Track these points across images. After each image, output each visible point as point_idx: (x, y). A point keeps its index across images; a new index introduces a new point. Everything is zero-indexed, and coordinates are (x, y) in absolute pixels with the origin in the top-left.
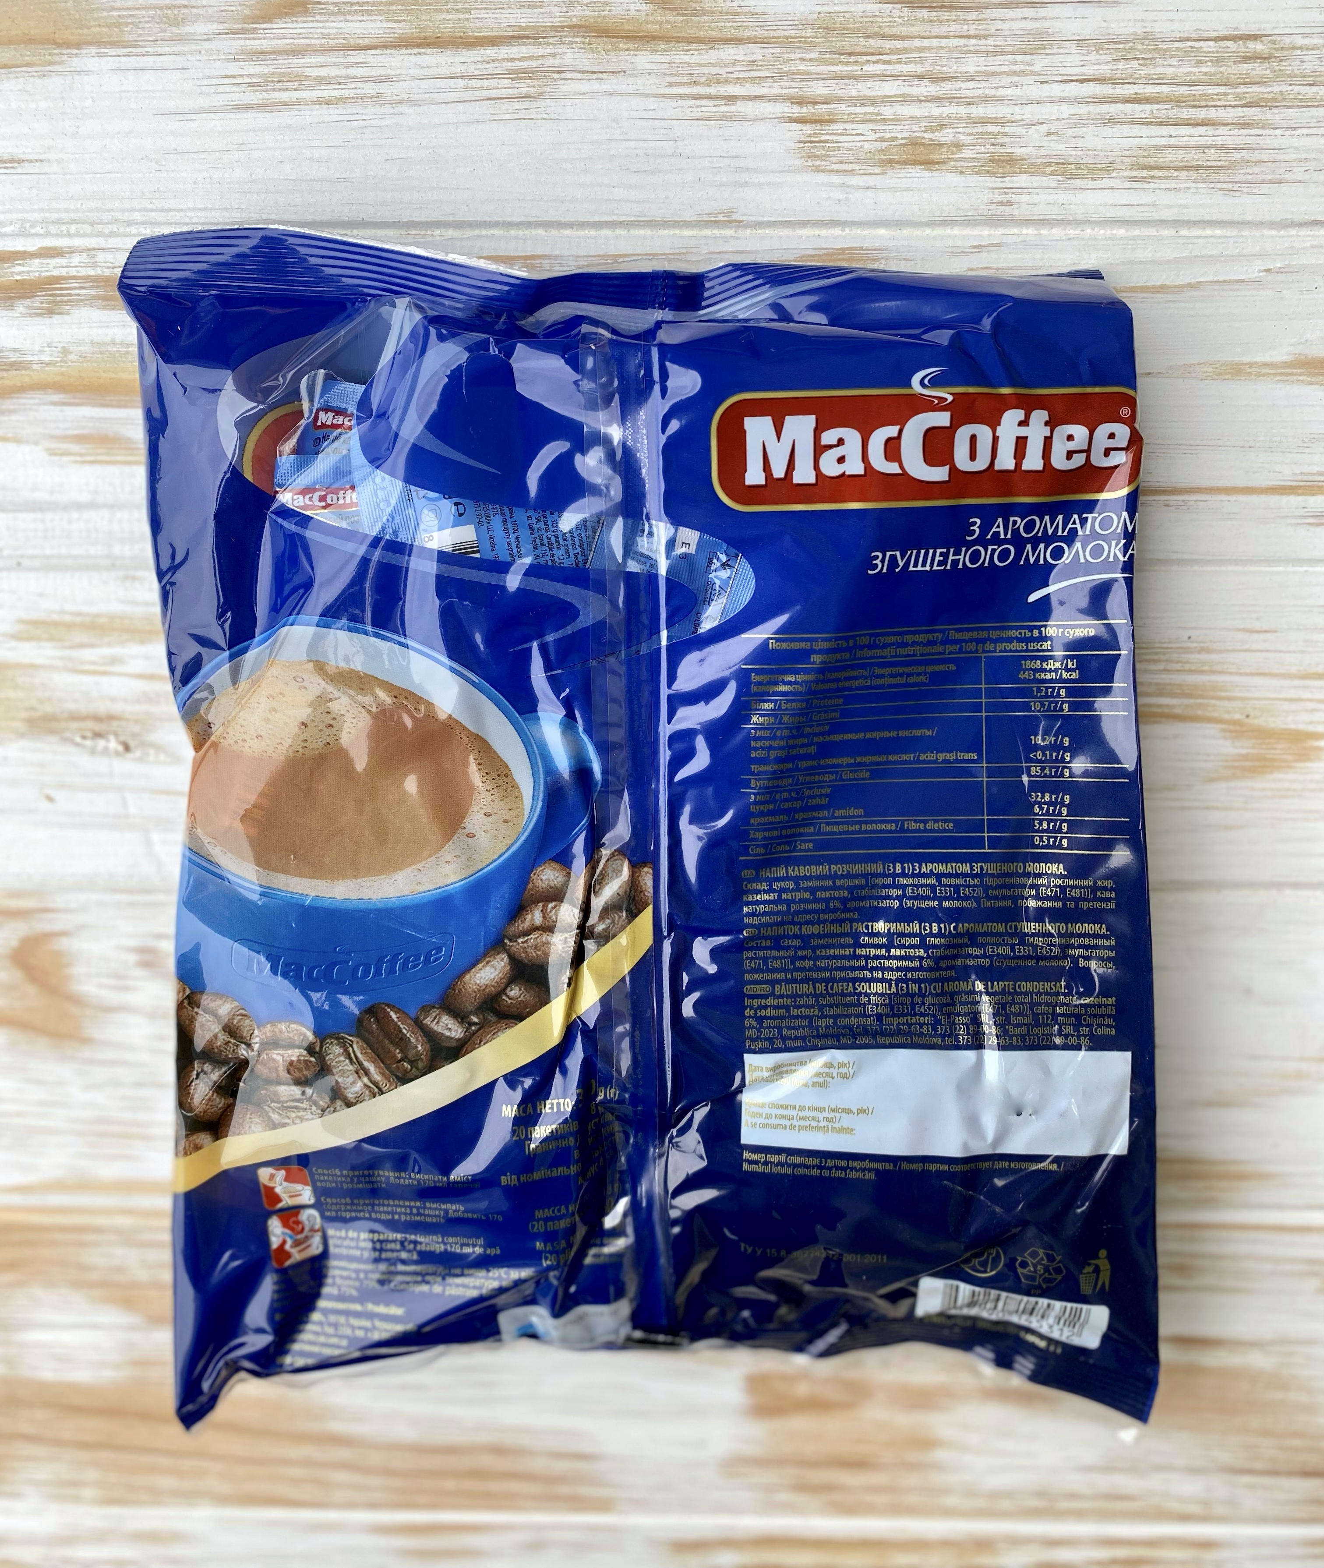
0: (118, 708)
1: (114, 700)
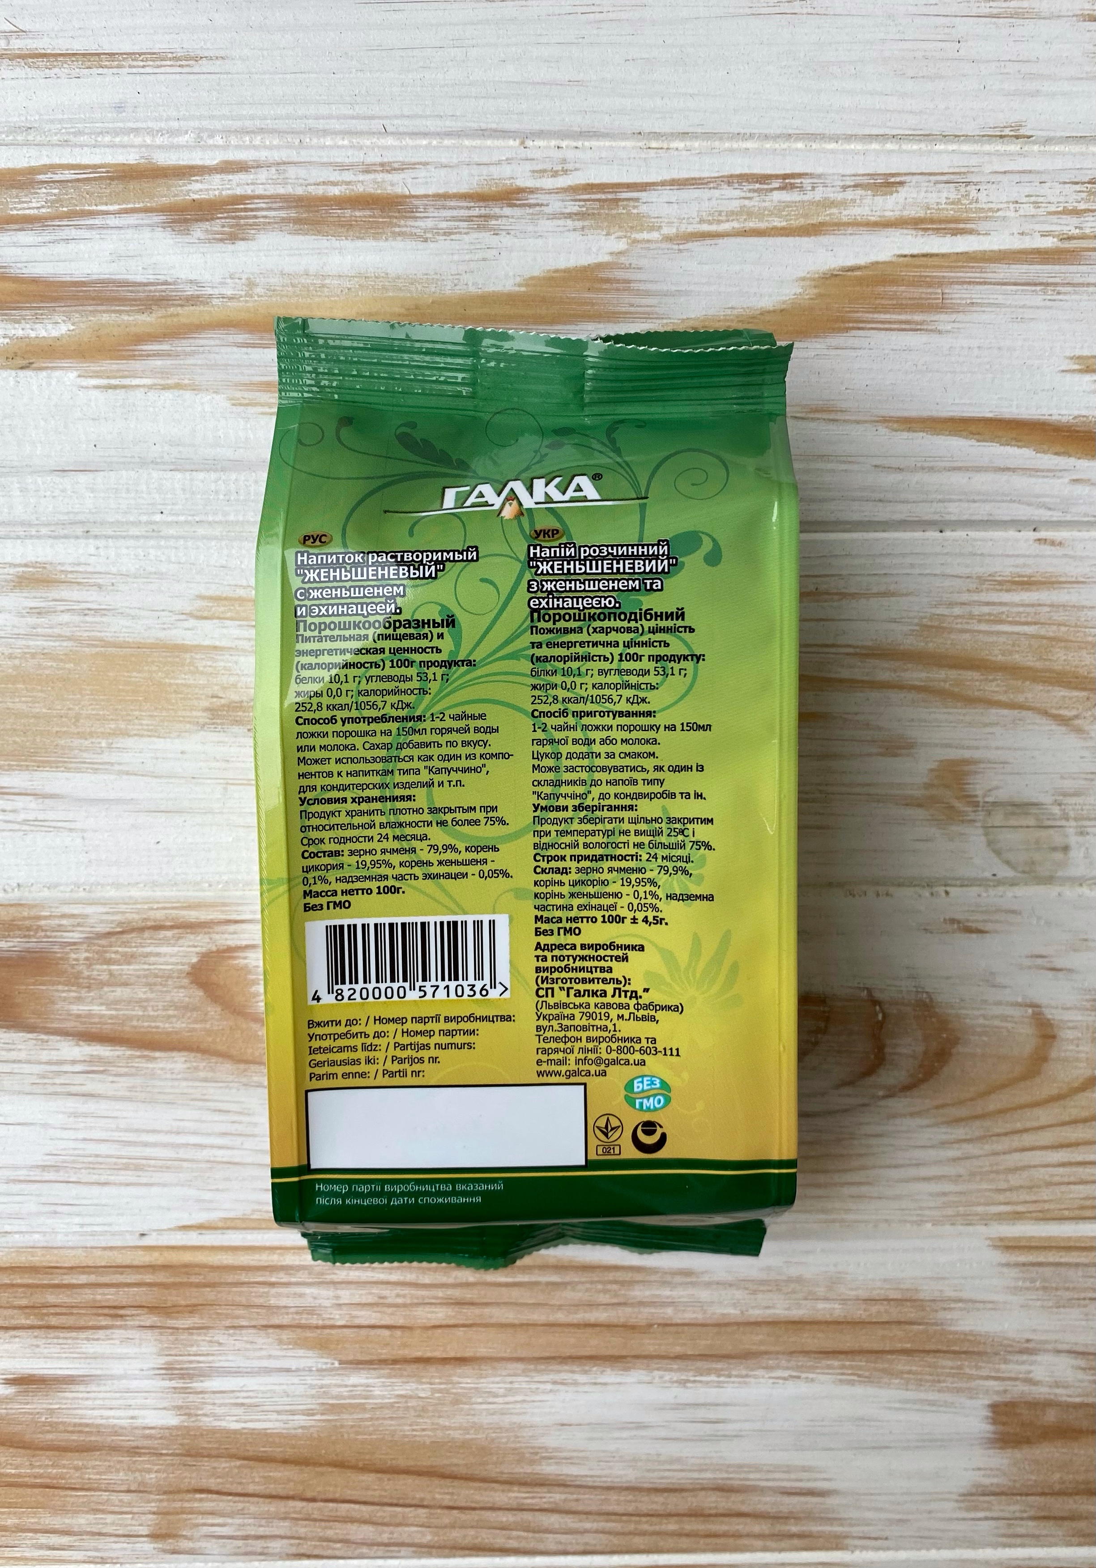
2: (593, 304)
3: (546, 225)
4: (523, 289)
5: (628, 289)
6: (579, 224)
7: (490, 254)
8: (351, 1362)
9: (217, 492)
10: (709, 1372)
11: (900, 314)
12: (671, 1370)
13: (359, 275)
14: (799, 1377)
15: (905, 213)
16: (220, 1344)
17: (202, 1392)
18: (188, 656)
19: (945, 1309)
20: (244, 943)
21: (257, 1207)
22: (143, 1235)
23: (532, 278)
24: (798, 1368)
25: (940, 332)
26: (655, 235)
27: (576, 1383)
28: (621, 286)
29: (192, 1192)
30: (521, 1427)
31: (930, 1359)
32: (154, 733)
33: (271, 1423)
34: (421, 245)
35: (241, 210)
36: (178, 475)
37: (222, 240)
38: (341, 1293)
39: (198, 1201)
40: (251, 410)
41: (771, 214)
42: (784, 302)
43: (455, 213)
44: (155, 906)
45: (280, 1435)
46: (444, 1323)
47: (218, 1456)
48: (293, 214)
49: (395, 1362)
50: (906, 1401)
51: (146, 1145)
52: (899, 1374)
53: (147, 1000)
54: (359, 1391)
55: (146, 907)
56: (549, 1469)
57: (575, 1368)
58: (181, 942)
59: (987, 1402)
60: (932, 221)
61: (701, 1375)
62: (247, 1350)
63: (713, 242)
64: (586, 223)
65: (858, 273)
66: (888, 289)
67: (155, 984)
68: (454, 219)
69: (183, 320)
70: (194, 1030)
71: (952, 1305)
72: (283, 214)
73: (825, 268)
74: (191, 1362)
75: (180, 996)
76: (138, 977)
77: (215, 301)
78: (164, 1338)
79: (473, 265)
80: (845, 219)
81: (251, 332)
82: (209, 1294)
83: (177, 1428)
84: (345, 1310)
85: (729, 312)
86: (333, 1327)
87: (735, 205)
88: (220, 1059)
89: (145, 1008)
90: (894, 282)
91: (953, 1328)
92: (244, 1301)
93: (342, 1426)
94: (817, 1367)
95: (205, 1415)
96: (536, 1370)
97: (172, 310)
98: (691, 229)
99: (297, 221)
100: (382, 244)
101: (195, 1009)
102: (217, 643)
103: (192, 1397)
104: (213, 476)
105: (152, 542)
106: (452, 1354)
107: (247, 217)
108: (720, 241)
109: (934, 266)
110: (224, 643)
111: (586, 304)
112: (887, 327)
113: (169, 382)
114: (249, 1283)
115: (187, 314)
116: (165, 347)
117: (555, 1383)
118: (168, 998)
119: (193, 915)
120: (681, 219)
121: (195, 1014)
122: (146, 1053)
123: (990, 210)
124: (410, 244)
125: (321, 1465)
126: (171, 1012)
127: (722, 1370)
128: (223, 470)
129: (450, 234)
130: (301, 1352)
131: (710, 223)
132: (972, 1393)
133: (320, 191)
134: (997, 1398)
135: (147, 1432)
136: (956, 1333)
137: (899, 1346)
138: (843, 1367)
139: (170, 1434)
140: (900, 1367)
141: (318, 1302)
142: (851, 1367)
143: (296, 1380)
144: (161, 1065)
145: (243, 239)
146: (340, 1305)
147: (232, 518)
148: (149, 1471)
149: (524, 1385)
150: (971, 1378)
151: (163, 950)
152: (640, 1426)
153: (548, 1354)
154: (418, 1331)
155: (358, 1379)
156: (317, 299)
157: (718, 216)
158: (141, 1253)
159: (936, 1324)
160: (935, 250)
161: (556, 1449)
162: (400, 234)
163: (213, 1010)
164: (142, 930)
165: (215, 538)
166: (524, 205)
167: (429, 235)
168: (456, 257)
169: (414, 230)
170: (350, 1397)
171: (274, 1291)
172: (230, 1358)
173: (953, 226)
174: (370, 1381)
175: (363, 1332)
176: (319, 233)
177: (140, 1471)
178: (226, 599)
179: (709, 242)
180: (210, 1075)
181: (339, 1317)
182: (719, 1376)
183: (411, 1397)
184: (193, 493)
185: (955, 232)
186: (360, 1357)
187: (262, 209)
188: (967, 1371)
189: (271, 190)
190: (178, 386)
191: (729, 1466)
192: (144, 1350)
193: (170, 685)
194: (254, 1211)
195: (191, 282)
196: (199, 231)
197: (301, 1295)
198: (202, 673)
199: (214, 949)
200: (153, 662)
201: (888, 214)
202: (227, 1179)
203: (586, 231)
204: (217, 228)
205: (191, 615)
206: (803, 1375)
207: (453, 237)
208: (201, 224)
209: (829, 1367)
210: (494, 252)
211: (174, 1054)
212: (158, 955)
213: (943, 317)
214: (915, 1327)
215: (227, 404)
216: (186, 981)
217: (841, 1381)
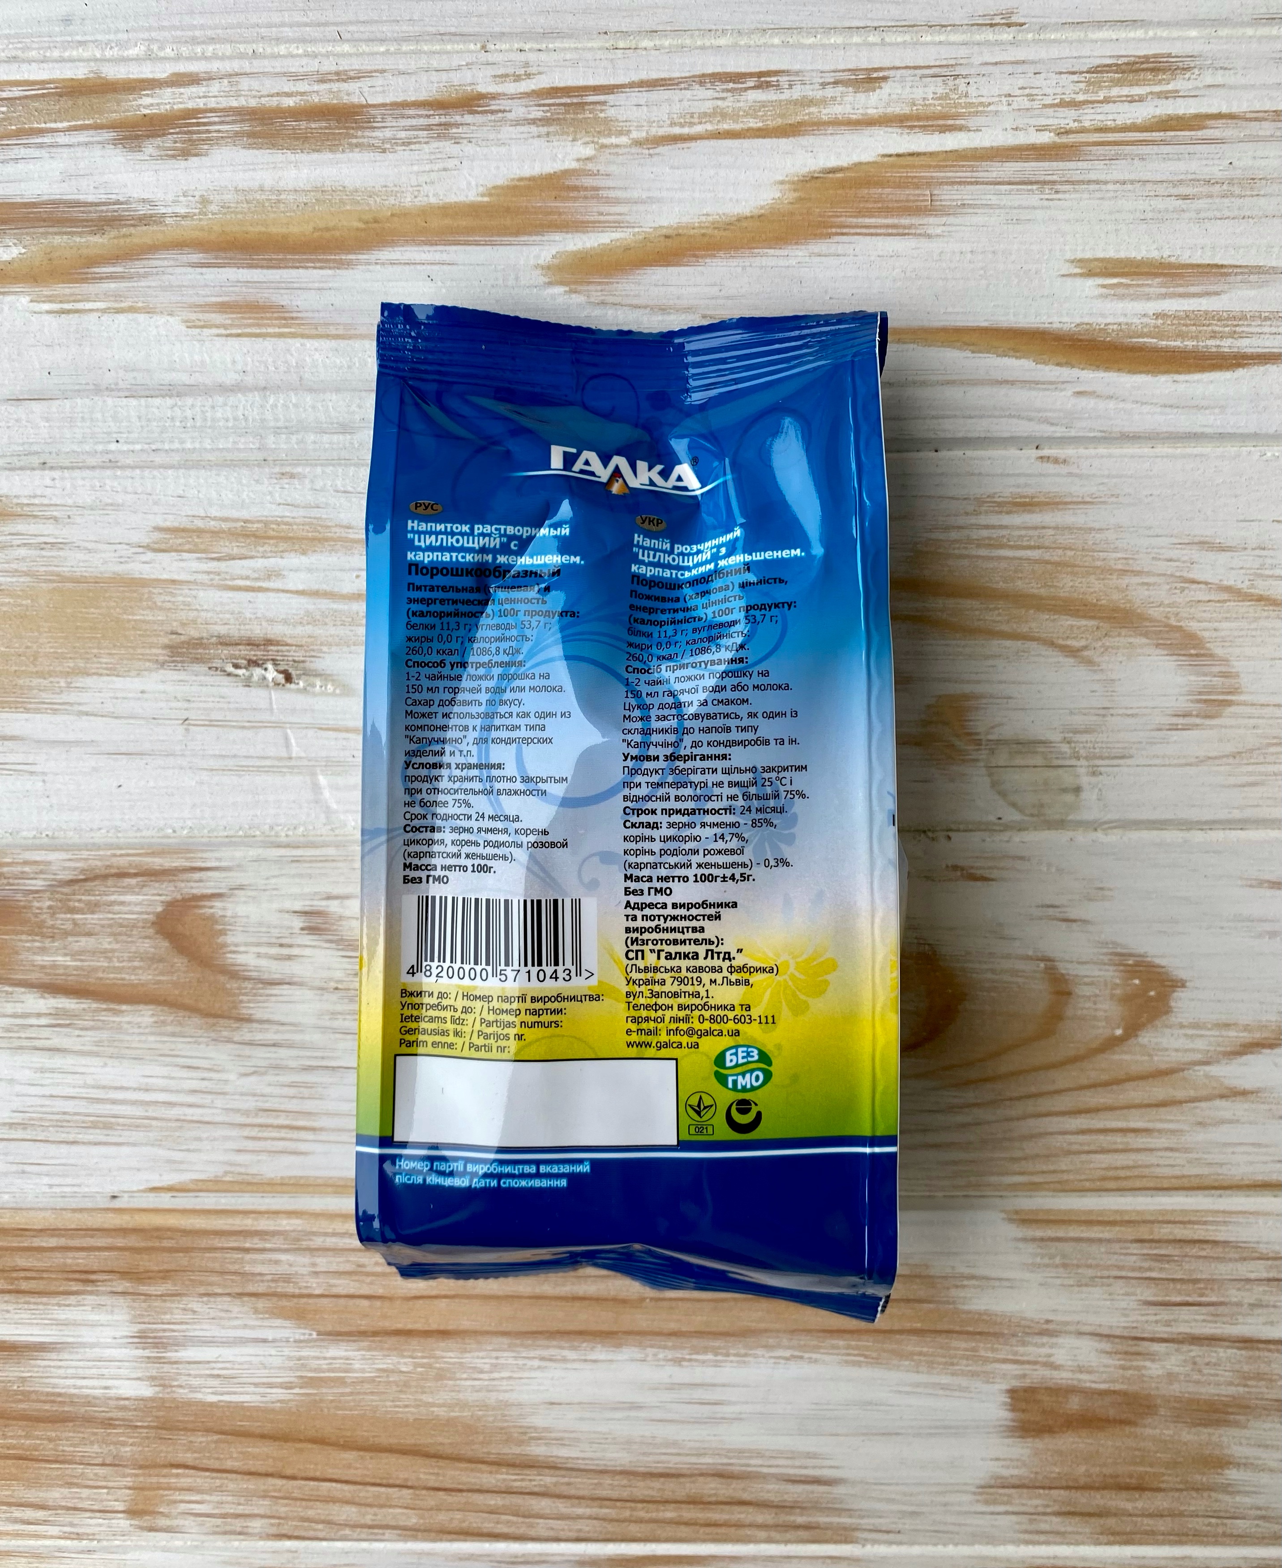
0: (276, 631)
1: (271, 621)
2: (560, 214)
3: (508, 132)
4: (486, 199)
5: (597, 197)
6: (543, 130)
7: (451, 164)
8: (329, 1334)
9: (173, 419)
10: (706, 1350)
11: (886, 217)
12: (665, 1347)
13: (316, 189)
14: (801, 1357)
15: (889, 110)
16: (194, 1312)
17: (176, 1363)
18: (146, 590)
19: (957, 1287)
20: (209, 891)
21: (228, 1168)
22: (114, 1197)
23: (494, 188)
24: (802, 1348)
25: (929, 236)
26: (624, 140)
27: (565, 1360)
28: (589, 194)
29: (162, 1153)
30: (507, 1405)
31: (941, 1340)
32: (112, 672)
33: (248, 1397)
34: (378, 156)
35: (193, 124)
36: (133, 402)
37: (174, 157)
38: (319, 1260)
39: (170, 1161)
40: (206, 332)
41: (747, 115)
42: (762, 207)
43: (414, 122)
44: (119, 852)
45: (257, 1409)
46: (425, 1293)
47: (193, 1430)
48: (246, 127)
49: (375, 1334)
50: (918, 1385)
51: (114, 1102)
52: (910, 1356)
53: (113, 951)
54: (337, 1364)
55: (109, 853)
56: (538, 1450)
57: (563, 1344)
58: (145, 890)
59: (1005, 1387)
60: (918, 118)
61: (697, 1353)
62: (221, 1318)
63: (685, 145)
64: (552, 129)
65: (839, 175)
66: (872, 191)
67: (120, 934)
68: (413, 128)
69: (136, 240)
70: (159, 982)
71: (966, 1283)
72: (236, 127)
73: (804, 170)
74: (164, 1330)
75: (146, 946)
76: (103, 926)
77: (168, 221)
78: (136, 1305)
79: (433, 175)
80: (825, 118)
81: (206, 251)
82: (182, 1260)
83: (152, 1399)
84: (321, 1279)
85: (703, 219)
86: (310, 1296)
87: (708, 106)
88: (187, 1013)
89: (110, 959)
90: (881, 184)
91: (966, 1307)
92: (217, 1266)
93: (321, 1401)
94: (820, 1347)
95: (180, 1386)
96: (522, 1345)
97: (124, 230)
98: (661, 132)
99: (251, 135)
100: (339, 156)
101: (161, 960)
102: (176, 577)
103: (167, 1368)
104: (169, 401)
105: (108, 472)
106: (434, 1327)
107: (199, 132)
108: (693, 144)
109: (922, 166)
110: (183, 577)
111: (551, 213)
112: (872, 232)
113: (123, 305)
114: (222, 1249)
115: (142, 235)
116: (119, 269)
117: (542, 1359)
118: (133, 949)
119: (157, 862)
120: (650, 123)
121: (161, 965)
122: (112, 1006)
123: (981, 104)
124: (367, 156)
125: (300, 1441)
126: (136, 964)
127: (719, 1348)
128: (179, 395)
129: (409, 143)
130: (278, 1322)
131: (682, 125)
132: (988, 1377)
133: (274, 102)
134: (1015, 1383)
135: (122, 1403)
136: (969, 1312)
137: (908, 1325)
138: (848, 1347)
139: (145, 1405)
140: (910, 1348)
141: (293, 1270)
142: (857, 1348)
143: (273, 1352)
144: (127, 1019)
145: (196, 155)
146: (316, 1273)
147: (189, 445)
148: (124, 1444)
149: (511, 1361)
150: (986, 1360)
151: (128, 898)
152: (635, 1406)
153: (534, 1329)
154: (398, 1302)
155: (338, 1351)
156: (272, 216)
157: (689, 119)
158: (111, 1215)
159: (948, 1303)
160: (922, 149)
161: (546, 1430)
162: (357, 145)
163: (180, 962)
164: (105, 877)
165: (171, 467)
166: (486, 112)
167: (388, 146)
168: (416, 168)
169: (372, 141)
170: (329, 1371)
171: (248, 1257)
172: (205, 1327)
173: (941, 122)
174: (351, 1354)
175: (342, 1301)
176: (274, 146)
177: (115, 1444)
178: (184, 530)
179: (680, 145)
180: (178, 1029)
181: (316, 1286)
182: (716, 1355)
183: (393, 1371)
184: (149, 420)
185: (944, 129)
186: (338, 1328)
187: (215, 123)
188: (982, 1353)
189: (224, 103)
190: (132, 310)
191: (729, 1451)
192: (116, 1317)
193: (129, 621)
194: (226, 1173)
195: (144, 201)
196: (150, 148)
197: (277, 1262)
198: (161, 609)
199: (179, 897)
200: (111, 598)
201: (871, 111)
202: (199, 1139)
203: (551, 138)
204: (168, 145)
205: (148, 547)
206: (806, 1355)
207: (413, 147)
208: (151, 140)
209: (834, 1347)
210: (457, 162)
211: (141, 1007)
212: (122, 903)
213: (931, 220)
214: (926, 1306)
215: (183, 328)
216: (151, 931)
217: (846, 1362)
